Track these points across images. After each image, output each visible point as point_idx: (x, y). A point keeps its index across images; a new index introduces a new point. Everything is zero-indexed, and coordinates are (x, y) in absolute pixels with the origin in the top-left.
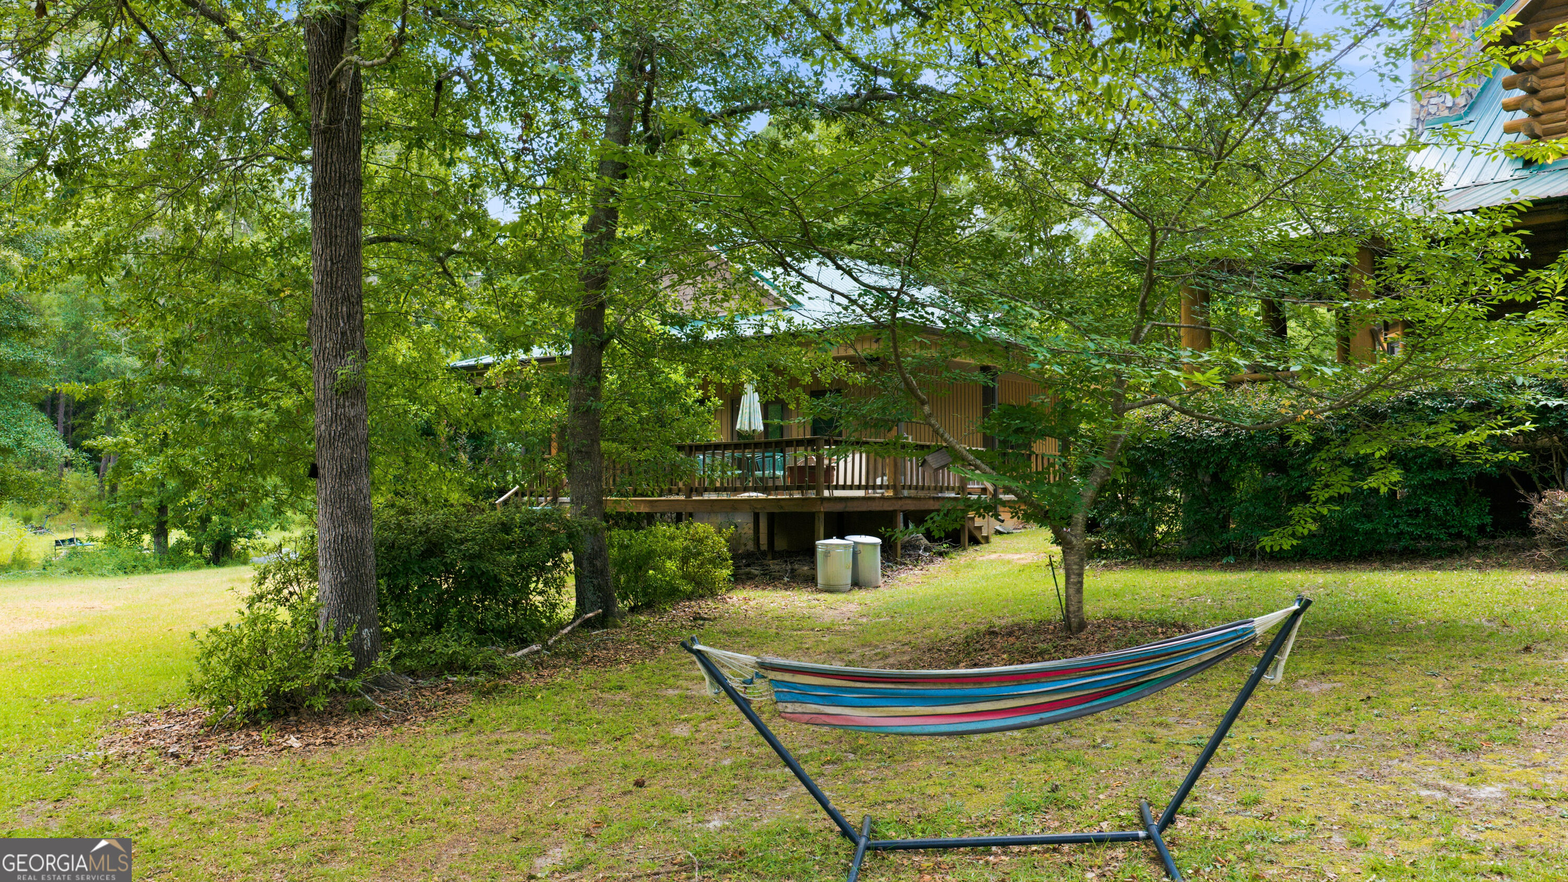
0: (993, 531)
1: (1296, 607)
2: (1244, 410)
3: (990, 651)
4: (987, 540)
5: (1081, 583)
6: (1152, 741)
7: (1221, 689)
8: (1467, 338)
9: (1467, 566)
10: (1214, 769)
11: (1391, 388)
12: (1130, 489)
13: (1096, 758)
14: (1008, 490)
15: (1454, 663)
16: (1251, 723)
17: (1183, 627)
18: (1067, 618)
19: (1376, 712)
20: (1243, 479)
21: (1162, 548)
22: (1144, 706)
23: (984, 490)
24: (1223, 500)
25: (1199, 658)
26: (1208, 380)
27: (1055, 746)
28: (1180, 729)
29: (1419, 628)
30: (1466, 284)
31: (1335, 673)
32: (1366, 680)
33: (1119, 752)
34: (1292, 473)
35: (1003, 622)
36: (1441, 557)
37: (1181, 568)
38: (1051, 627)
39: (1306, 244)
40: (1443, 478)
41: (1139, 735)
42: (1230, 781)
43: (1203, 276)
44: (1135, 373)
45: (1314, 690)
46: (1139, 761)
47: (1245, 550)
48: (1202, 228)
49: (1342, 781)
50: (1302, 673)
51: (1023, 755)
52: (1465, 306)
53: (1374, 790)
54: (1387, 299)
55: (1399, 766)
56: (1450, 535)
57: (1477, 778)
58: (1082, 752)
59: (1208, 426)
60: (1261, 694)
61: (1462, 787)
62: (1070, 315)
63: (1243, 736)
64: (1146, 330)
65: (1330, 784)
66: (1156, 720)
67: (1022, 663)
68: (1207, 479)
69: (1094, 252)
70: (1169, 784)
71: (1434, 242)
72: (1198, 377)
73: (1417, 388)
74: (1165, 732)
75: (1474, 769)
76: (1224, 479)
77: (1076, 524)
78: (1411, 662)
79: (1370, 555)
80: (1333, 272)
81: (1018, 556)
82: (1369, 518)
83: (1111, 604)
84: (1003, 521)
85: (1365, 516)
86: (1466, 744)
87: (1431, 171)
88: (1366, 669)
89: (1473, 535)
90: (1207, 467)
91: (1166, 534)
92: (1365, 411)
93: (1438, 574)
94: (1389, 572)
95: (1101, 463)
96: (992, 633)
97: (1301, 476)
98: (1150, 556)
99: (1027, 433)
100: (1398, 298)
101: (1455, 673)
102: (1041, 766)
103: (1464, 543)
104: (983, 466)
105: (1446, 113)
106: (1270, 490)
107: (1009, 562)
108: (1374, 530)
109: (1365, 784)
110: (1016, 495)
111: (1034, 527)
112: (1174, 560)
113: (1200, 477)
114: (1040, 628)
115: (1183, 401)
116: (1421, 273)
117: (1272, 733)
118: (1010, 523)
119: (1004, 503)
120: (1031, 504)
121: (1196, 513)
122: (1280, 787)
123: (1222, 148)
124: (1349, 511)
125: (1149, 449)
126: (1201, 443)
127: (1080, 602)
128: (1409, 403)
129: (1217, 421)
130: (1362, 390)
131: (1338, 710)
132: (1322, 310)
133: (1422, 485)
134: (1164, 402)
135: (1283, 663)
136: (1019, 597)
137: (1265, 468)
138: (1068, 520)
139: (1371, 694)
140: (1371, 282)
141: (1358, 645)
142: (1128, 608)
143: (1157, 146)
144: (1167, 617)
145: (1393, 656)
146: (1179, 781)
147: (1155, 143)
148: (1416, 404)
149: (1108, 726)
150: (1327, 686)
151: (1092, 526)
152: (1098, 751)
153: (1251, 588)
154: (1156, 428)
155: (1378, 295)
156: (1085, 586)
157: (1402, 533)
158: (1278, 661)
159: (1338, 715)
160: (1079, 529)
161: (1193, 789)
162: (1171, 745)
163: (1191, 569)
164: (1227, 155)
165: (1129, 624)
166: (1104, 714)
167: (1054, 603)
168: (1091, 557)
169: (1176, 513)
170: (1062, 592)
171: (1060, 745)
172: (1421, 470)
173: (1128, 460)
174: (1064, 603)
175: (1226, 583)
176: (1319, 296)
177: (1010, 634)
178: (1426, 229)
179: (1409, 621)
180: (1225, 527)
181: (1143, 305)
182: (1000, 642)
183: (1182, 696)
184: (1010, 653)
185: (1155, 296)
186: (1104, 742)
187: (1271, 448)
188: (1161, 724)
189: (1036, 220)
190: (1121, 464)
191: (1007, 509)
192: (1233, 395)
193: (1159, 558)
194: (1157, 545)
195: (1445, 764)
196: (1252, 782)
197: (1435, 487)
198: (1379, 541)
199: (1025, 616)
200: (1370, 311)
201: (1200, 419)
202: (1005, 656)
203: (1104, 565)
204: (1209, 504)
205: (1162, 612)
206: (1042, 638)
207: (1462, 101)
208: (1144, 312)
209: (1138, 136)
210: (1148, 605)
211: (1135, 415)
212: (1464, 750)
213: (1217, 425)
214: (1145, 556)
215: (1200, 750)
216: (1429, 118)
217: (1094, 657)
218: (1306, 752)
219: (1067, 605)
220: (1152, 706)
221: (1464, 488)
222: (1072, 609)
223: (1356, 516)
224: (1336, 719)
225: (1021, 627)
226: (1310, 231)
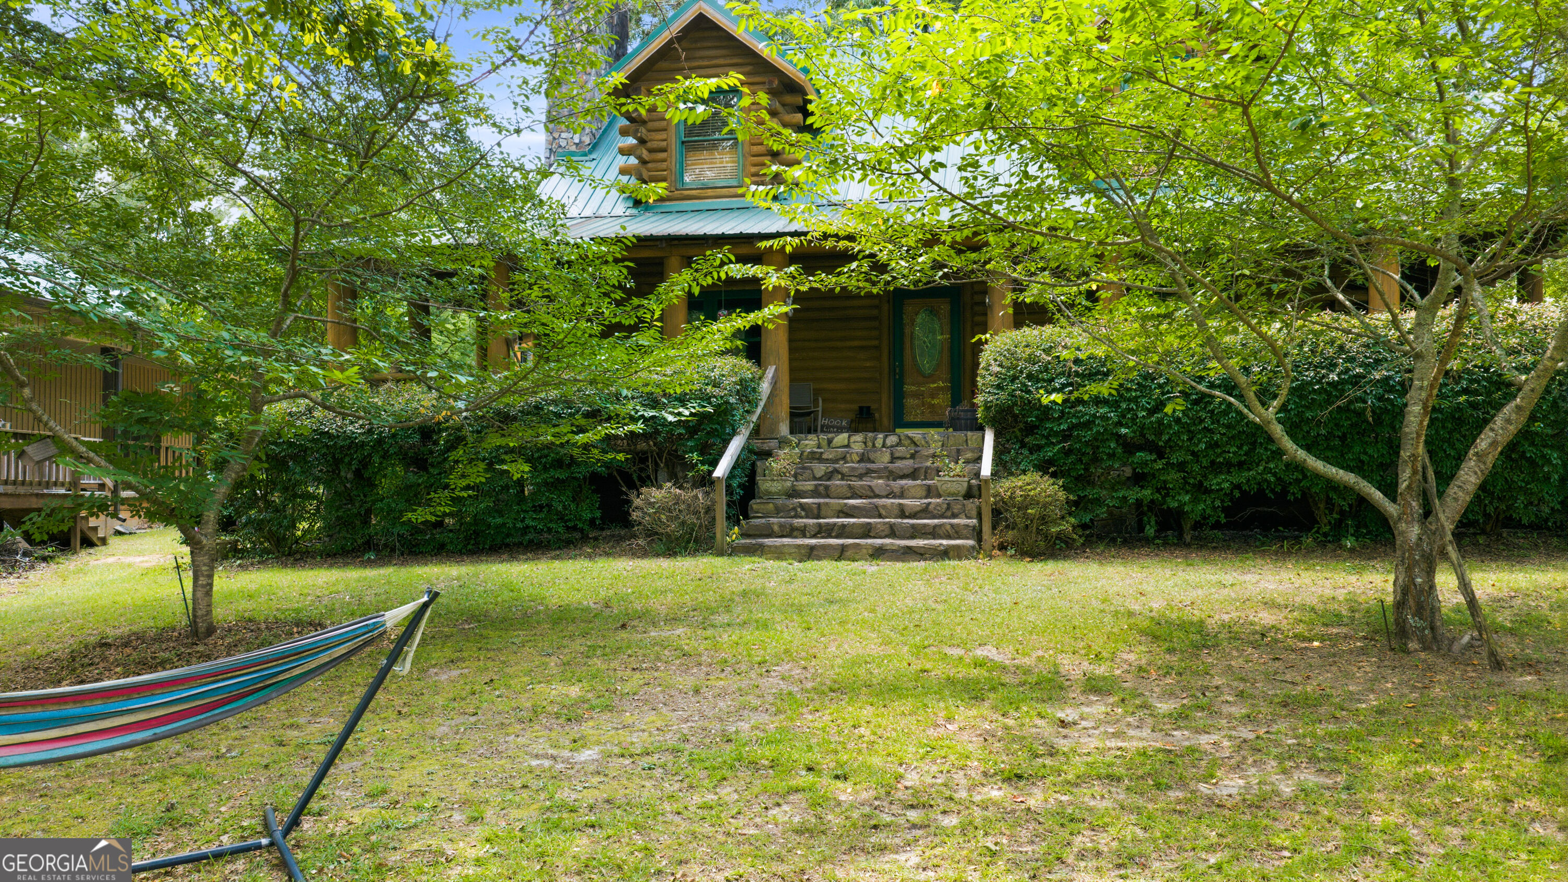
0: (112, 531)
1: (426, 599)
2: (388, 408)
3: (102, 665)
4: (104, 541)
5: (211, 585)
6: (281, 744)
7: (355, 684)
8: (582, 353)
9: (580, 555)
10: (343, 766)
11: (521, 392)
12: (271, 484)
13: (219, 770)
14: (129, 486)
15: (565, 642)
16: (382, 716)
17: (318, 625)
18: (194, 623)
19: (497, 693)
20: (385, 476)
21: (303, 545)
22: (275, 709)
23: (102, 486)
24: (365, 496)
25: (330, 655)
26: (348, 378)
27: (172, 762)
28: (313, 728)
29: (538, 613)
30: (583, 305)
31: (463, 660)
32: (490, 664)
33: (246, 760)
34: (431, 470)
35: (118, 632)
36: (559, 548)
37: (320, 566)
38: (176, 634)
39: (448, 252)
40: (562, 477)
41: (267, 739)
42: (359, 775)
43: (349, 272)
44: (272, 367)
45: (444, 677)
46: (266, 766)
47: (386, 546)
48: (347, 224)
49: (464, 761)
50: (433, 662)
51: (135, 776)
52: (583, 324)
53: (491, 766)
54: (518, 311)
55: (511, 741)
56: (568, 528)
57: (580, 743)
58: (204, 765)
59: (352, 423)
60: (394, 686)
61: (566, 754)
62: (205, 299)
63: (375, 729)
64: (288, 322)
65: (453, 766)
66: (285, 722)
67: (139, 675)
68: (350, 476)
69: (236, 236)
70: (296, 786)
71: (560, 263)
72: (337, 375)
73: (543, 395)
74: (296, 733)
75: (577, 736)
76: (366, 475)
77: (207, 522)
78: (530, 644)
79: (500, 548)
80: (472, 283)
81: (141, 559)
82: (501, 513)
83: (244, 606)
84: (124, 521)
85: (496, 511)
86: (572, 715)
87: (558, 201)
88: (491, 654)
89: (586, 527)
90: (350, 464)
91: (305, 532)
92: (498, 413)
93: (557, 564)
94: (515, 563)
95: (237, 460)
96: (104, 645)
97: (440, 474)
98: (289, 555)
99: (152, 423)
100: (528, 312)
101: (567, 651)
102: (157, 785)
103: (577, 535)
104: (97, 459)
105: (573, 148)
106: (411, 486)
107: (130, 565)
108: (504, 524)
109: (484, 761)
110: (137, 491)
111: (159, 528)
112: (314, 557)
113: (343, 474)
114: (162, 636)
115: (325, 396)
116: (547, 290)
117: (403, 723)
118: (133, 523)
119: (124, 501)
120: (155, 502)
121: (337, 510)
122: (406, 775)
123: (369, 148)
124: (482, 506)
125: (291, 444)
126: (345, 440)
127: (209, 605)
128: (536, 407)
129: (359, 418)
130: (495, 394)
131: (464, 694)
132: (464, 316)
133: (546, 484)
134: (305, 396)
135: (411, 655)
136: (139, 603)
137: (407, 467)
138: (198, 519)
139: (494, 677)
140: (507, 295)
141: (485, 632)
142: (262, 609)
143: (304, 135)
144: (303, 616)
145: (515, 640)
146: (306, 781)
147: (303, 133)
148: (542, 409)
149: (234, 734)
150: (455, 673)
151: (227, 524)
152: (222, 761)
153: (389, 583)
154: (298, 423)
155: (512, 307)
156: (215, 589)
157: (527, 527)
158: (407, 652)
159: (463, 699)
160: (211, 527)
161: (322, 787)
162: (301, 746)
163: (331, 566)
164: (374, 154)
165: (263, 626)
166: (231, 721)
167: (180, 608)
168: (225, 557)
169: (318, 509)
170: (189, 596)
171: (179, 760)
172: (545, 469)
173: (267, 455)
174: (190, 607)
175: (365, 579)
176: (459, 304)
177: (126, 645)
178: (553, 252)
179: (530, 607)
180: (366, 523)
181: (286, 295)
182: (112, 653)
183: (315, 695)
184: (124, 666)
185: (299, 288)
186: (229, 751)
187: (412, 446)
188: (292, 726)
189: (171, 194)
190: (257, 458)
191: (126, 507)
192: (378, 392)
193: (298, 556)
194: (297, 542)
195: (553, 734)
196: (381, 773)
197: (556, 485)
198: (508, 535)
199: (145, 623)
200: (503, 322)
201: (344, 416)
202: (118, 669)
203: (240, 565)
204: (351, 501)
205: (298, 611)
206: (164, 647)
207: (587, 140)
208: (287, 304)
209: (285, 122)
210: (284, 605)
211: (275, 410)
212: (569, 720)
213: (361, 422)
214: (284, 555)
215: (329, 748)
216: (560, 150)
217: (223, 661)
218: (433, 738)
219: (194, 609)
220: (283, 708)
221: (580, 486)
222: (199, 613)
223: (489, 511)
224: (462, 704)
225: (140, 637)
226: (452, 241)
